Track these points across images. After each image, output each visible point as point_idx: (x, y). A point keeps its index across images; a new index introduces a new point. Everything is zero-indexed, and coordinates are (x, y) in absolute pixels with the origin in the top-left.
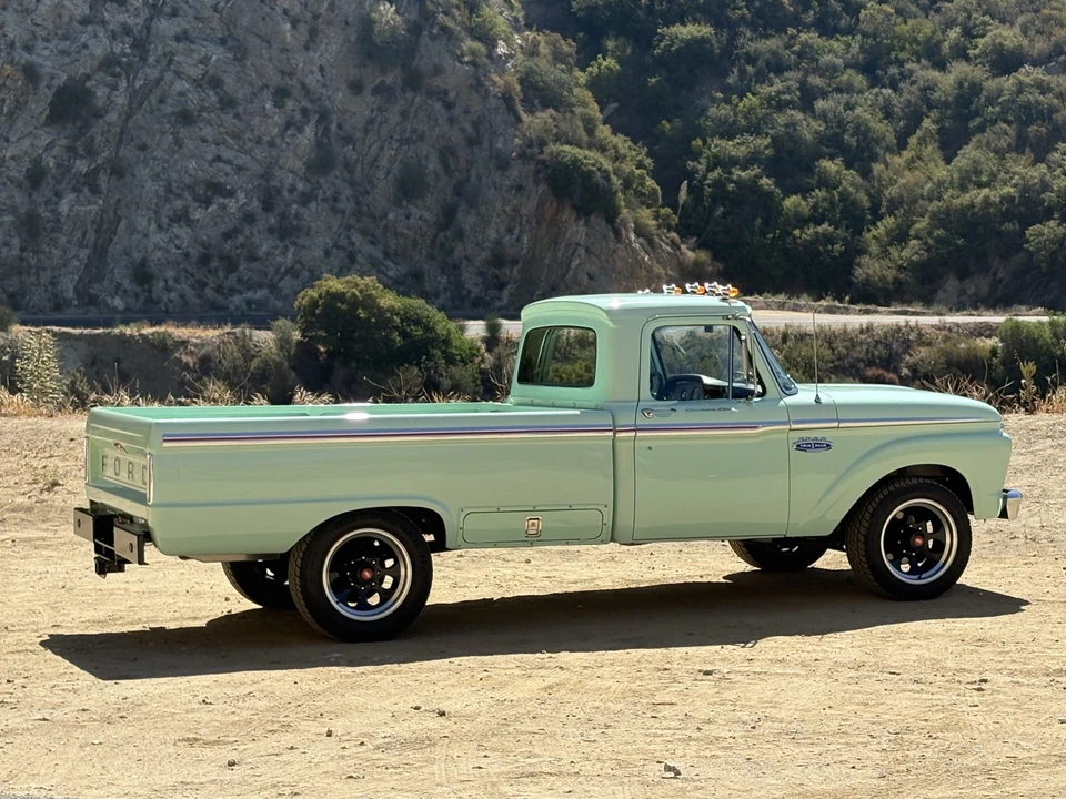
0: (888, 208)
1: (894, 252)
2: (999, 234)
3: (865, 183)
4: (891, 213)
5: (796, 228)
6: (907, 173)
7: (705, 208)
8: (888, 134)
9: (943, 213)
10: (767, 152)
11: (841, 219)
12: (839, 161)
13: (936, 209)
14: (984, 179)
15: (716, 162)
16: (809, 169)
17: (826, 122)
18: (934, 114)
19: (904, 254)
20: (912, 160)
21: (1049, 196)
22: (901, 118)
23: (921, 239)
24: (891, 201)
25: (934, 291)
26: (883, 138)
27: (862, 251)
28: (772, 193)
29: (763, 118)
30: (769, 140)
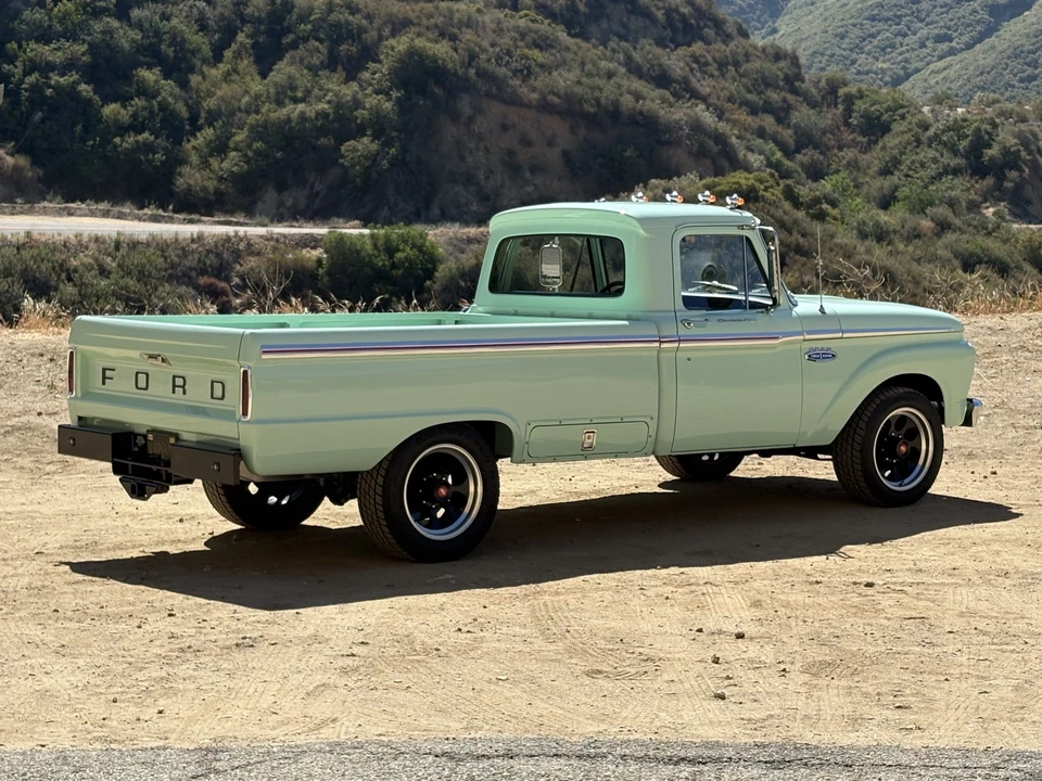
0: (206, 119)
1: (214, 162)
2: (315, 148)
3: (183, 94)
4: (210, 125)
5: (116, 135)
6: (224, 85)
7: (23, 112)
8: (204, 47)
9: (261, 126)
10: (84, 58)
11: (161, 128)
12: (157, 70)
13: (254, 122)
14: (300, 94)
15: (32, 67)
16: (127, 78)
17: (142, 31)
18: (248, 28)
19: (225, 165)
20: (228, 73)
21: (361, 114)
22: (216, 32)
23: (240, 151)
24: (209, 112)
25: (254, 203)
26: (199, 50)
27: (183, 162)
28: (91, 99)
29: (79, 24)
30: (86, 46)
